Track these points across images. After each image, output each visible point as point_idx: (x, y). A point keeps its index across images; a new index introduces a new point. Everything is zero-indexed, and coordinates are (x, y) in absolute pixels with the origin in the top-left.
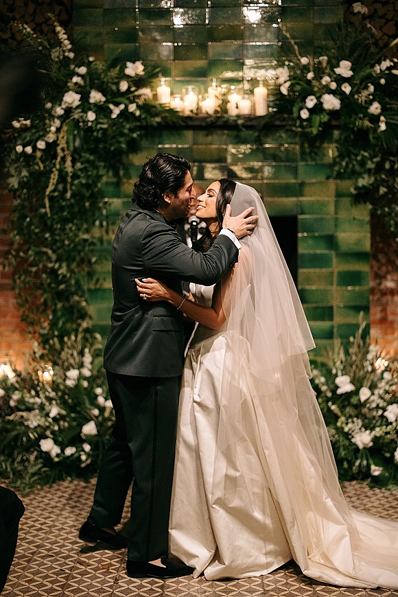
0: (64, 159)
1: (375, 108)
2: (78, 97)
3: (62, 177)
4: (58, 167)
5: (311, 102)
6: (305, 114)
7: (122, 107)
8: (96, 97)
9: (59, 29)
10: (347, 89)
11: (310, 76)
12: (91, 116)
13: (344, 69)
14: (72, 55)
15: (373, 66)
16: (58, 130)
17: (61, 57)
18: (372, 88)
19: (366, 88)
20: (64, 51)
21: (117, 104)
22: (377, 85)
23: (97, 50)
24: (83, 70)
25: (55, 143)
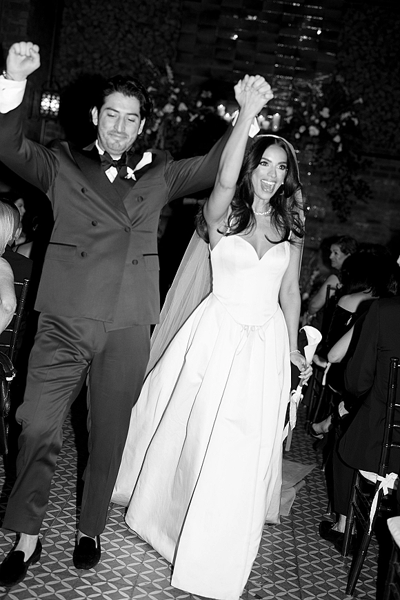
0: (159, 141)
1: (337, 139)
2: (172, 107)
5: (302, 130)
6: (297, 136)
7: (196, 116)
8: (183, 107)
9: (168, 67)
10: (324, 125)
11: (306, 113)
12: (179, 119)
13: (325, 113)
14: (172, 82)
15: (340, 114)
16: (160, 124)
17: (166, 83)
18: (338, 127)
19: (335, 126)
20: (168, 80)
21: (194, 114)
22: (341, 126)
23: (187, 78)
24: (177, 90)
25: (157, 132)
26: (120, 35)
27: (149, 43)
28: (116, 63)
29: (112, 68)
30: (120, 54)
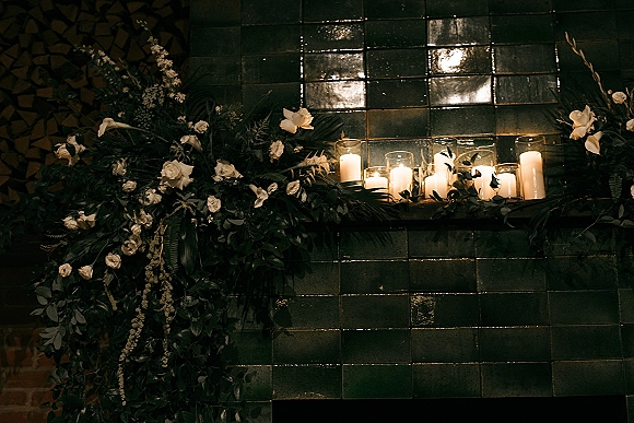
2: (187, 169)
3: (154, 325)
4: (145, 303)
7: (274, 187)
8: (225, 170)
9: (157, 48)
12: (214, 204)
14: (181, 97)
17: (161, 101)
20: (167, 91)
24: (202, 126)
26: (32, 27)
27: (114, 33)
28: (26, 101)
29: (17, 117)
30: (36, 77)
